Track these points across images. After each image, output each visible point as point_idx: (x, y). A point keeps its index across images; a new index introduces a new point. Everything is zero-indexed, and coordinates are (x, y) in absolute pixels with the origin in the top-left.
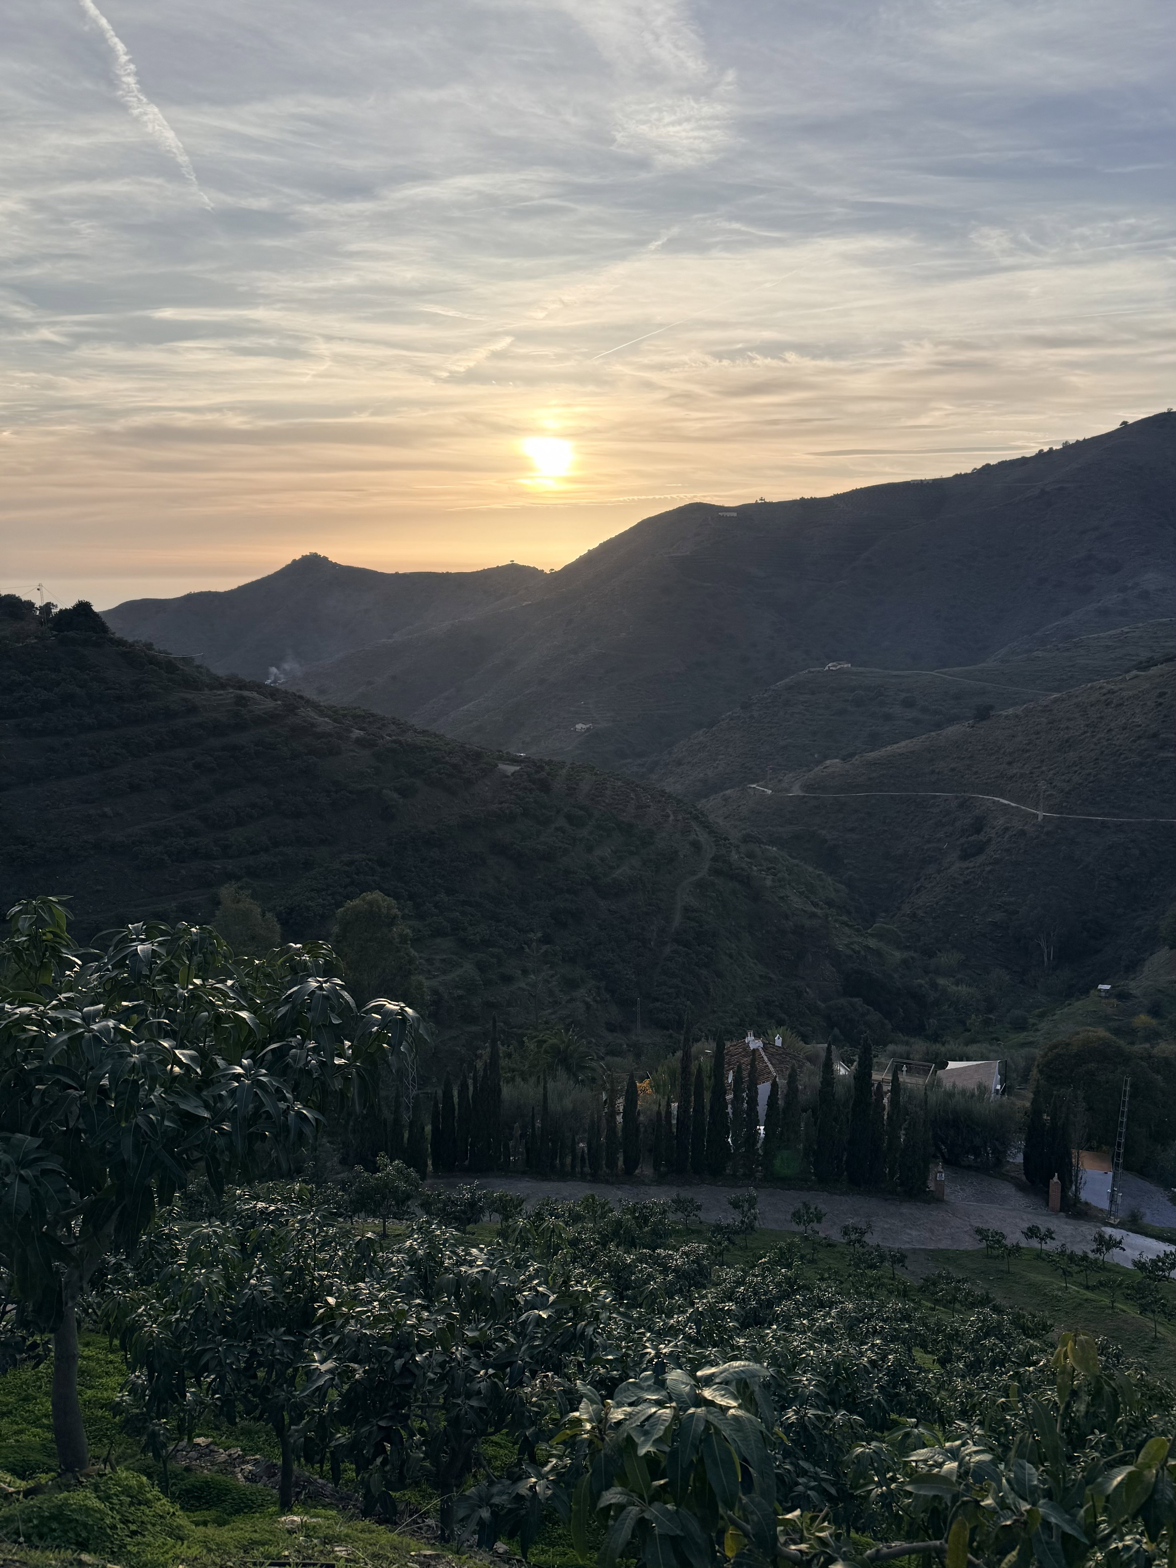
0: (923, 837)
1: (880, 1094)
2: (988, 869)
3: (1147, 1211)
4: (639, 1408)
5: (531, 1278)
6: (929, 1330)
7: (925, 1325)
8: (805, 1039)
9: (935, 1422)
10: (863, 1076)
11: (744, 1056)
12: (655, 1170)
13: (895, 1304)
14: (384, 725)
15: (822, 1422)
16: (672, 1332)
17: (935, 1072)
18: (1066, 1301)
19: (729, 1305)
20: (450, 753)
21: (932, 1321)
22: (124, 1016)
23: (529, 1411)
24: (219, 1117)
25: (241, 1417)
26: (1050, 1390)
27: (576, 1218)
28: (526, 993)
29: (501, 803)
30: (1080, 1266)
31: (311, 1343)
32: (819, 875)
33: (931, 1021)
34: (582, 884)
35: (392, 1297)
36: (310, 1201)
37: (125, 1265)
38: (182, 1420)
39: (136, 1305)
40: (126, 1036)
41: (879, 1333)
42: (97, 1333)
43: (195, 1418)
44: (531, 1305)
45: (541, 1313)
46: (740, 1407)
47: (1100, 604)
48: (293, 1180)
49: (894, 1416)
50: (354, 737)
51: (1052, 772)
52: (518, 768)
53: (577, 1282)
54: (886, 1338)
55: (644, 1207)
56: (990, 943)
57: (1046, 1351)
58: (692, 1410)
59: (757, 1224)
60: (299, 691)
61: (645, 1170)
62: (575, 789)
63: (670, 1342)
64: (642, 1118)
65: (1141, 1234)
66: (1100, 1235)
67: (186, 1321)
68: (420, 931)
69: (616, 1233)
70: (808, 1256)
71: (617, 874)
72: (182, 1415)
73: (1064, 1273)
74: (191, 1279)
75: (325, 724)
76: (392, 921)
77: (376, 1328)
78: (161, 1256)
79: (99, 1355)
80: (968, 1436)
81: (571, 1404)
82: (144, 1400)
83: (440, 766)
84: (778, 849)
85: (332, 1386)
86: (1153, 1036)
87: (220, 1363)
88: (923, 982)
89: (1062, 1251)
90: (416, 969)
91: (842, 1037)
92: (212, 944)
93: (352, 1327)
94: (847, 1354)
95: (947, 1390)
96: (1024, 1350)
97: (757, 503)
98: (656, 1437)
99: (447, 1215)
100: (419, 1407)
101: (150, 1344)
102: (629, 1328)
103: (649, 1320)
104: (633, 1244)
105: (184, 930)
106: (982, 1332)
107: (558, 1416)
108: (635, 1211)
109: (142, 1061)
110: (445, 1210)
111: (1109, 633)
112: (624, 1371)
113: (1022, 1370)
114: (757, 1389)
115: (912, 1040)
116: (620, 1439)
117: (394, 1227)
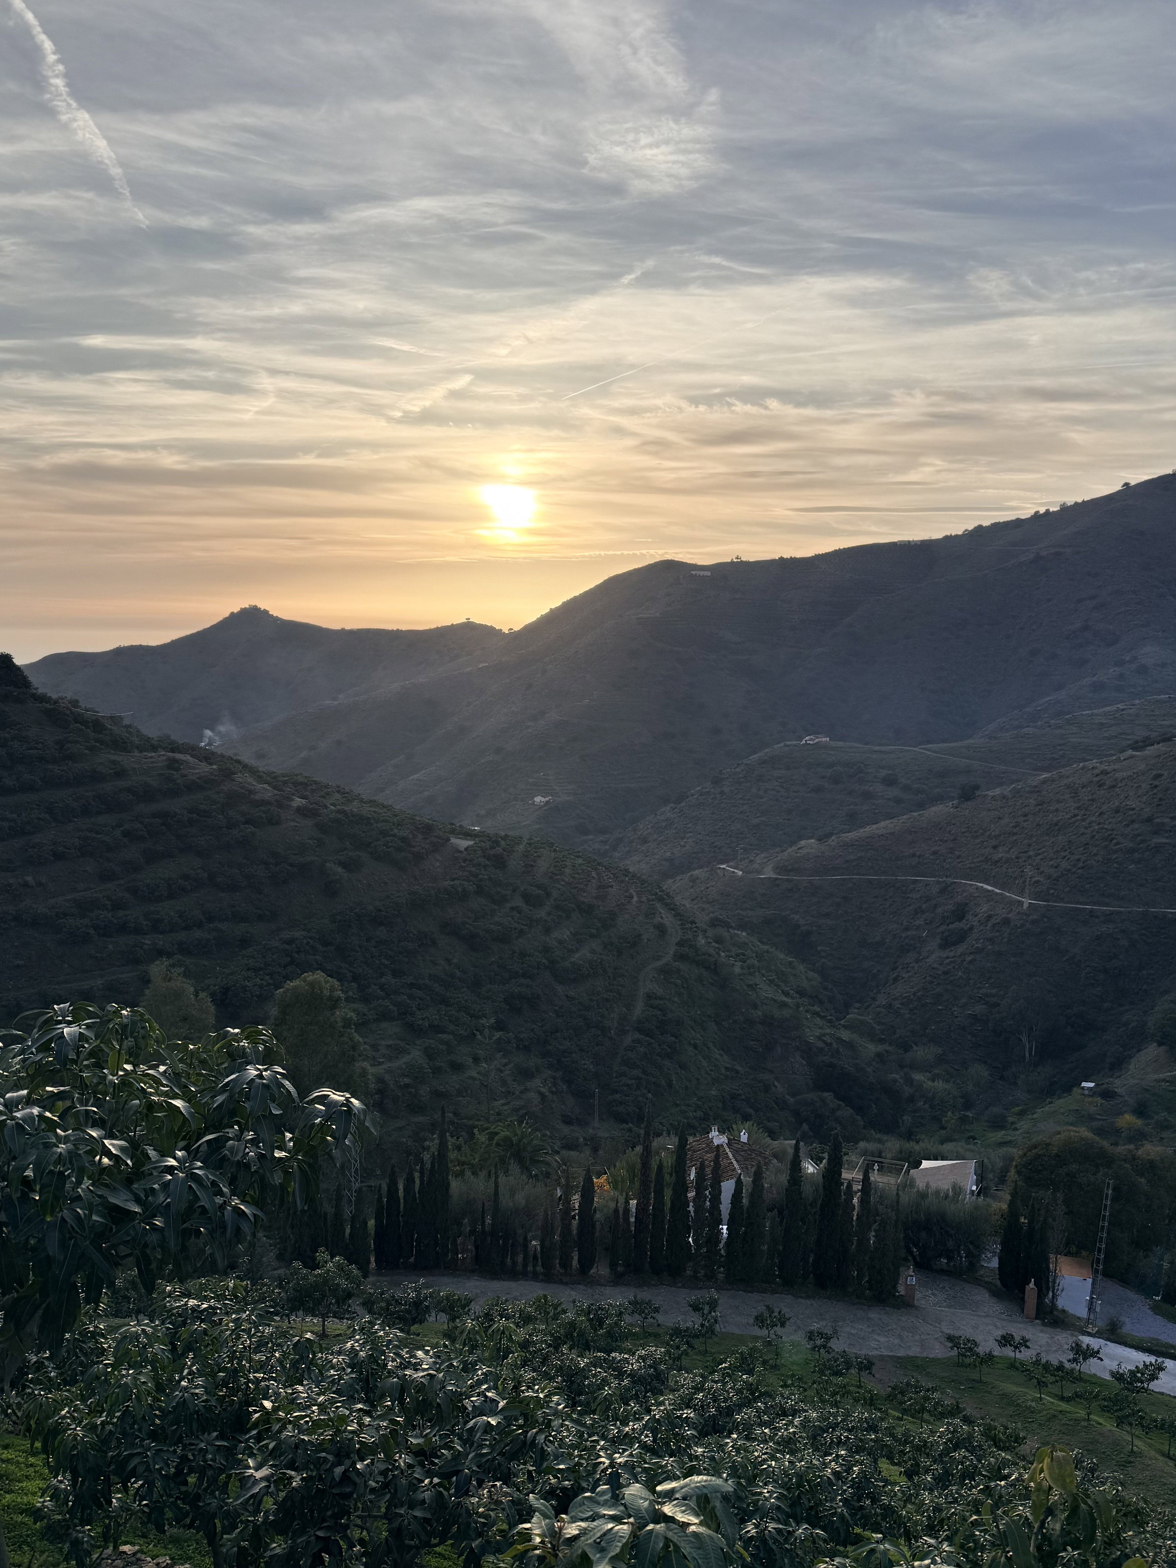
0: (902, 924)
1: (850, 1193)
2: (969, 959)
3: (1127, 1320)
4: (595, 1523)
5: (480, 1383)
6: (896, 1441)
7: (892, 1435)
8: (773, 1135)
9: (901, 1536)
10: (832, 1175)
11: (707, 1152)
12: (612, 1269)
13: (860, 1414)
14: (328, 794)
15: (783, 1535)
16: (626, 1440)
17: (908, 1171)
18: (1040, 1412)
19: (688, 1413)
20: (398, 825)
21: (899, 1432)
22: (48, 1102)
23: (476, 1522)
24: (150, 1212)
25: (171, 1525)
26: (1021, 1505)
27: (526, 1319)
28: (477, 1082)
29: (453, 880)
30: (1055, 1376)
31: (245, 1449)
32: (790, 963)
33: (905, 1118)
34: (539, 968)
35: (332, 1402)
36: (244, 1298)
37: (46, 1363)
38: (107, 1527)
39: (59, 1407)
40: (52, 1125)
41: (844, 1444)
42: (17, 1435)
43: (121, 1525)
44: (479, 1411)
45: (489, 1419)
46: (701, 1524)
47: (1094, 679)
48: (225, 1274)
49: (858, 1530)
50: (295, 805)
51: (1039, 857)
52: (471, 843)
53: (529, 1387)
54: (851, 1448)
55: (600, 1308)
56: (969, 1037)
57: (1017, 1464)
58: (650, 1527)
59: (717, 1328)
60: (236, 754)
61: (601, 1269)
62: (532, 866)
63: (624, 1450)
64: (598, 1215)
65: (1120, 1343)
66: (1077, 1344)
67: (113, 1424)
68: (364, 1015)
69: (569, 1336)
70: (771, 1362)
71: (576, 957)
72: (107, 1521)
73: (1039, 1383)
74: (118, 1380)
75: (264, 791)
76: (335, 1003)
77: (315, 1434)
78: (85, 1355)
79: (19, 1458)
80: (936, 1552)
81: (520, 1515)
82: (67, 1505)
83: (388, 839)
84: (748, 934)
85: (267, 1493)
86: (1138, 1137)
87: (148, 1469)
88: (897, 1077)
89: (1037, 1361)
90: (360, 1056)
91: (811, 1134)
92: (144, 1028)
93: (289, 1432)
94: (811, 1467)
95: (913, 1503)
96: (995, 1464)
97: (732, 563)
98: (612, 1554)
99: (390, 1315)
100: (358, 1517)
101: (74, 1447)
102: (581, 1436)
103: (603, 1427)
104: (587, 1347)
105: (114, 1012)
106: (951, 1443)
107: (505, 1527)
108: (589, 1313)
109: (69, 1152)
110: (388, 1309)
111: (1104, 709)
112: (576, 1481)
113: (992, 1484)
114: (718, 1504)
115: (885, 1138)
116: (575, 1555)
117: (334, 1327)
